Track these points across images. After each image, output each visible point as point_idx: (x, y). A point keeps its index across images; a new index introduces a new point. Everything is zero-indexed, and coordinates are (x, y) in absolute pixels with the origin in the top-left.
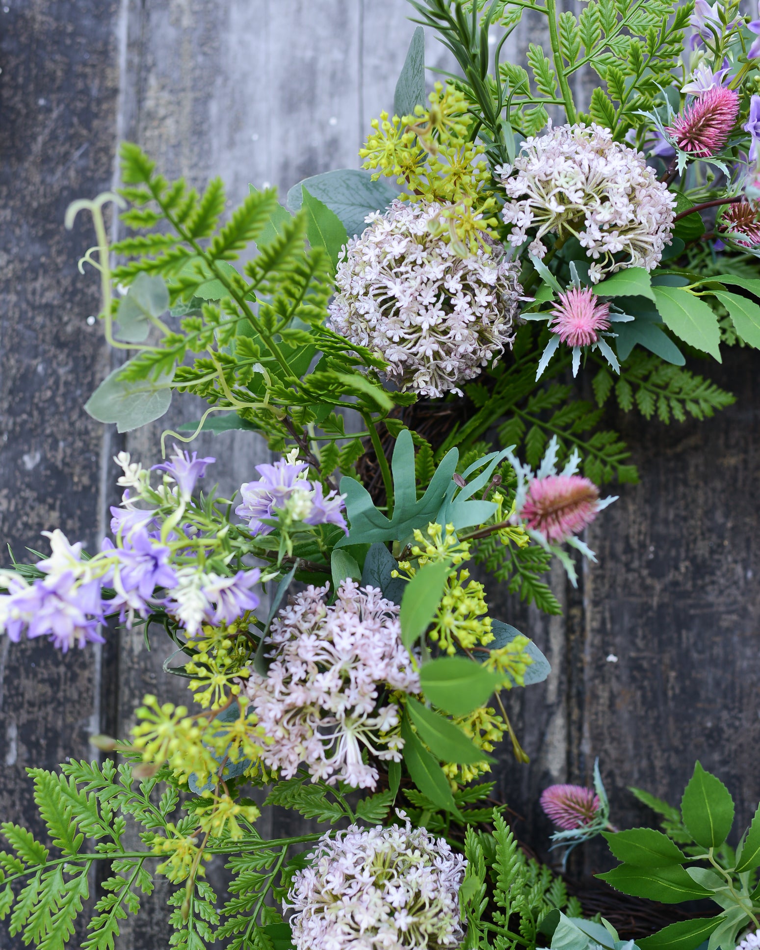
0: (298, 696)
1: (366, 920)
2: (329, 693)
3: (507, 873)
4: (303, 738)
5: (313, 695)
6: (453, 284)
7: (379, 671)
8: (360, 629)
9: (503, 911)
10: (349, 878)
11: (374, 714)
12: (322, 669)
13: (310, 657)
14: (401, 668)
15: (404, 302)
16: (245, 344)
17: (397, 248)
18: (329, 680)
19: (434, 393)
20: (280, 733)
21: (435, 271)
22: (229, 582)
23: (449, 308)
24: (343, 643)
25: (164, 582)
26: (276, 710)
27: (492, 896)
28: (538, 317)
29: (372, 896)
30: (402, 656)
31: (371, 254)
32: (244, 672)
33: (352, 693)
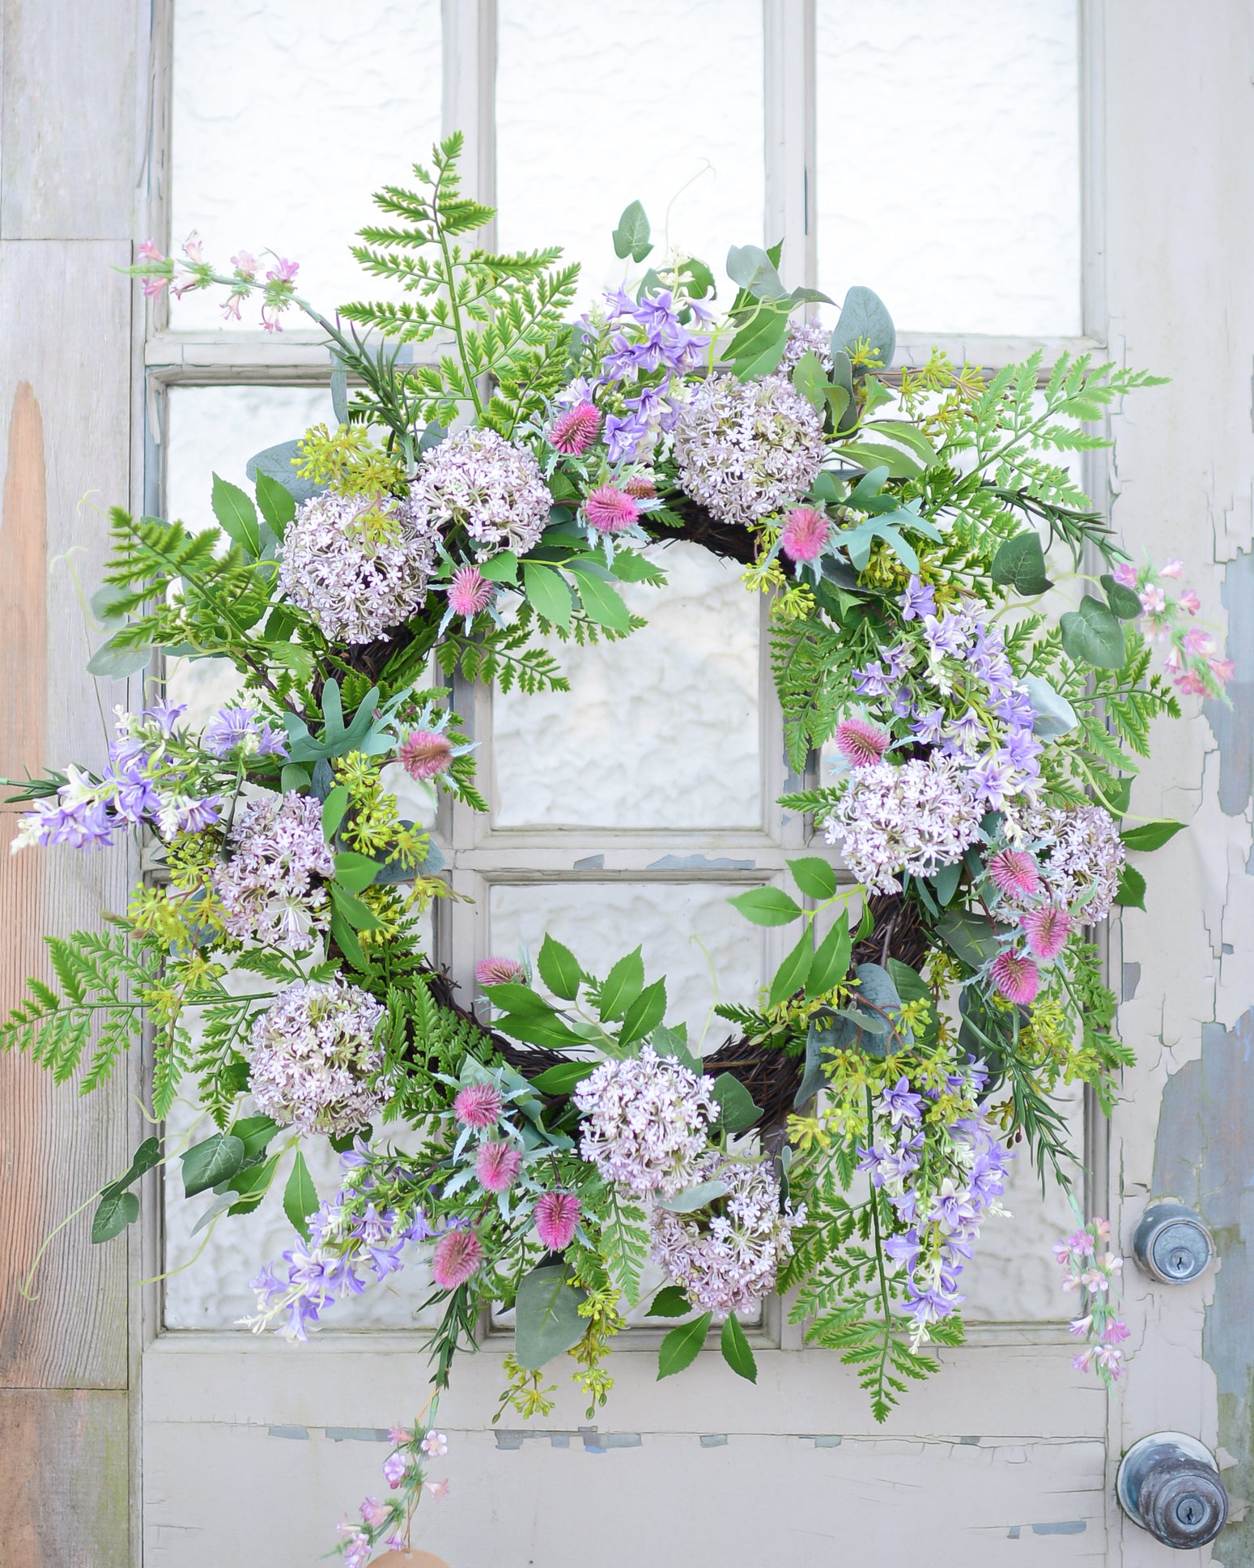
0: (250, 881)
1: (302, 1049)
2: (273, 878)
3: (425, 1024)
4: (256, 912)
5: (262, 880)
6: (369, 568)
7: (310, 862)
8: (298, 832)
9: (423, 1054)
10: (292, 1020)
11: (307, 894)
12: (269, 860)
13: (260, 852)
14: (327, 861)
15: (331, 580)
16: (205, 615)
17: (324, 540)
18: (273, 869)
19: (364, 640)
20: (237, 909)
21: (354, 557)
22: (196, 804)
23: (367, 584)
24: (284, 841)
25: (151, 804)
26: (235, 891)
27: (411, 1042)
28: (439, 588)
29: (308, 1032)
30: (328, 852)
31: (307, 539)
32: (212, 865)
33: (291, 878)
